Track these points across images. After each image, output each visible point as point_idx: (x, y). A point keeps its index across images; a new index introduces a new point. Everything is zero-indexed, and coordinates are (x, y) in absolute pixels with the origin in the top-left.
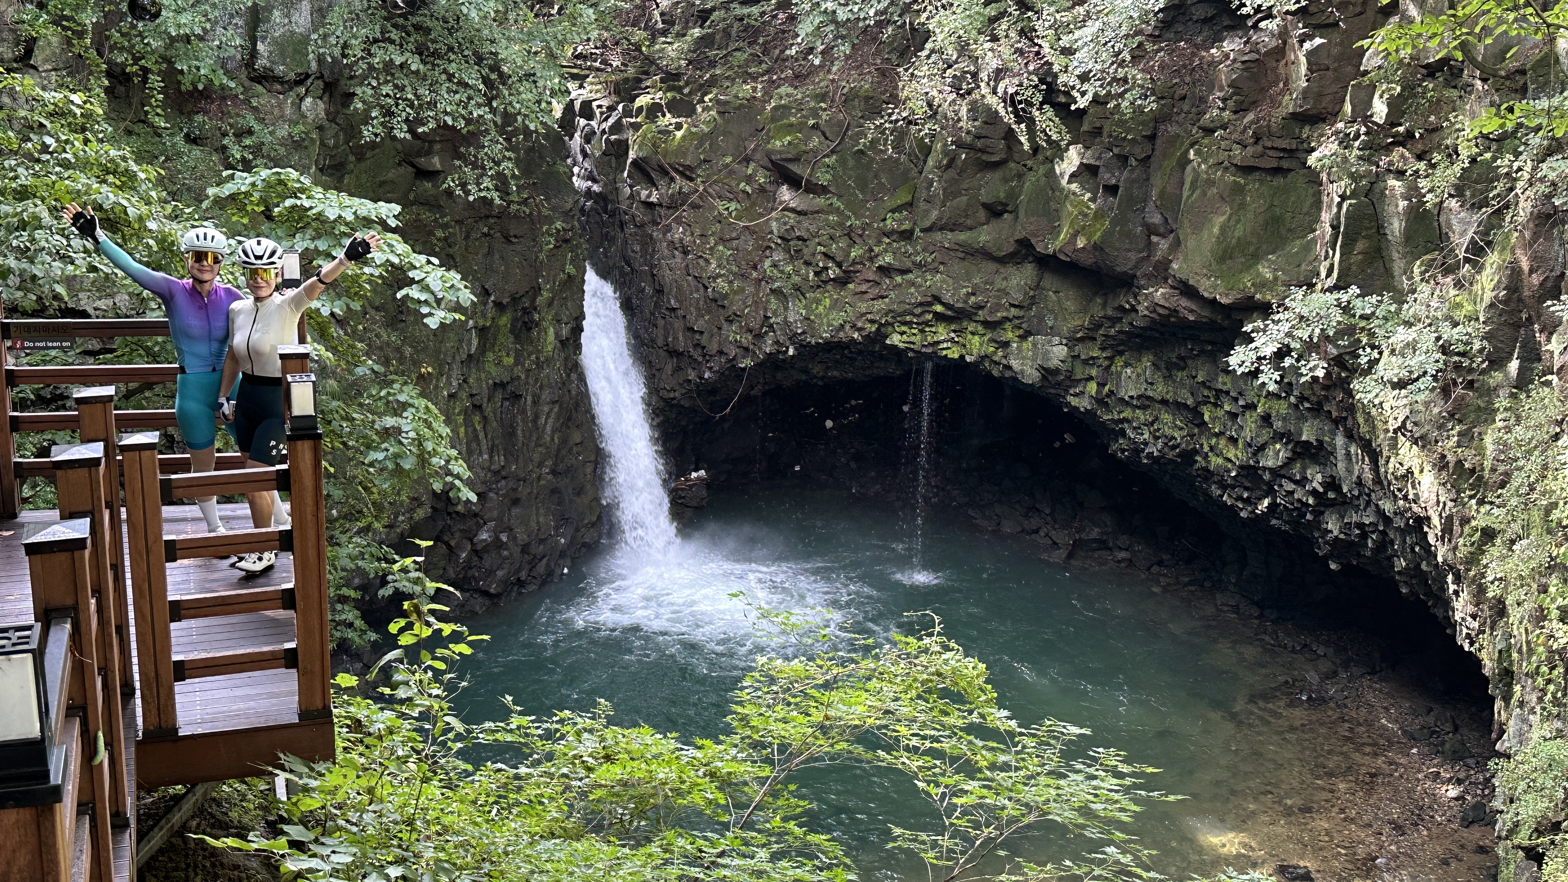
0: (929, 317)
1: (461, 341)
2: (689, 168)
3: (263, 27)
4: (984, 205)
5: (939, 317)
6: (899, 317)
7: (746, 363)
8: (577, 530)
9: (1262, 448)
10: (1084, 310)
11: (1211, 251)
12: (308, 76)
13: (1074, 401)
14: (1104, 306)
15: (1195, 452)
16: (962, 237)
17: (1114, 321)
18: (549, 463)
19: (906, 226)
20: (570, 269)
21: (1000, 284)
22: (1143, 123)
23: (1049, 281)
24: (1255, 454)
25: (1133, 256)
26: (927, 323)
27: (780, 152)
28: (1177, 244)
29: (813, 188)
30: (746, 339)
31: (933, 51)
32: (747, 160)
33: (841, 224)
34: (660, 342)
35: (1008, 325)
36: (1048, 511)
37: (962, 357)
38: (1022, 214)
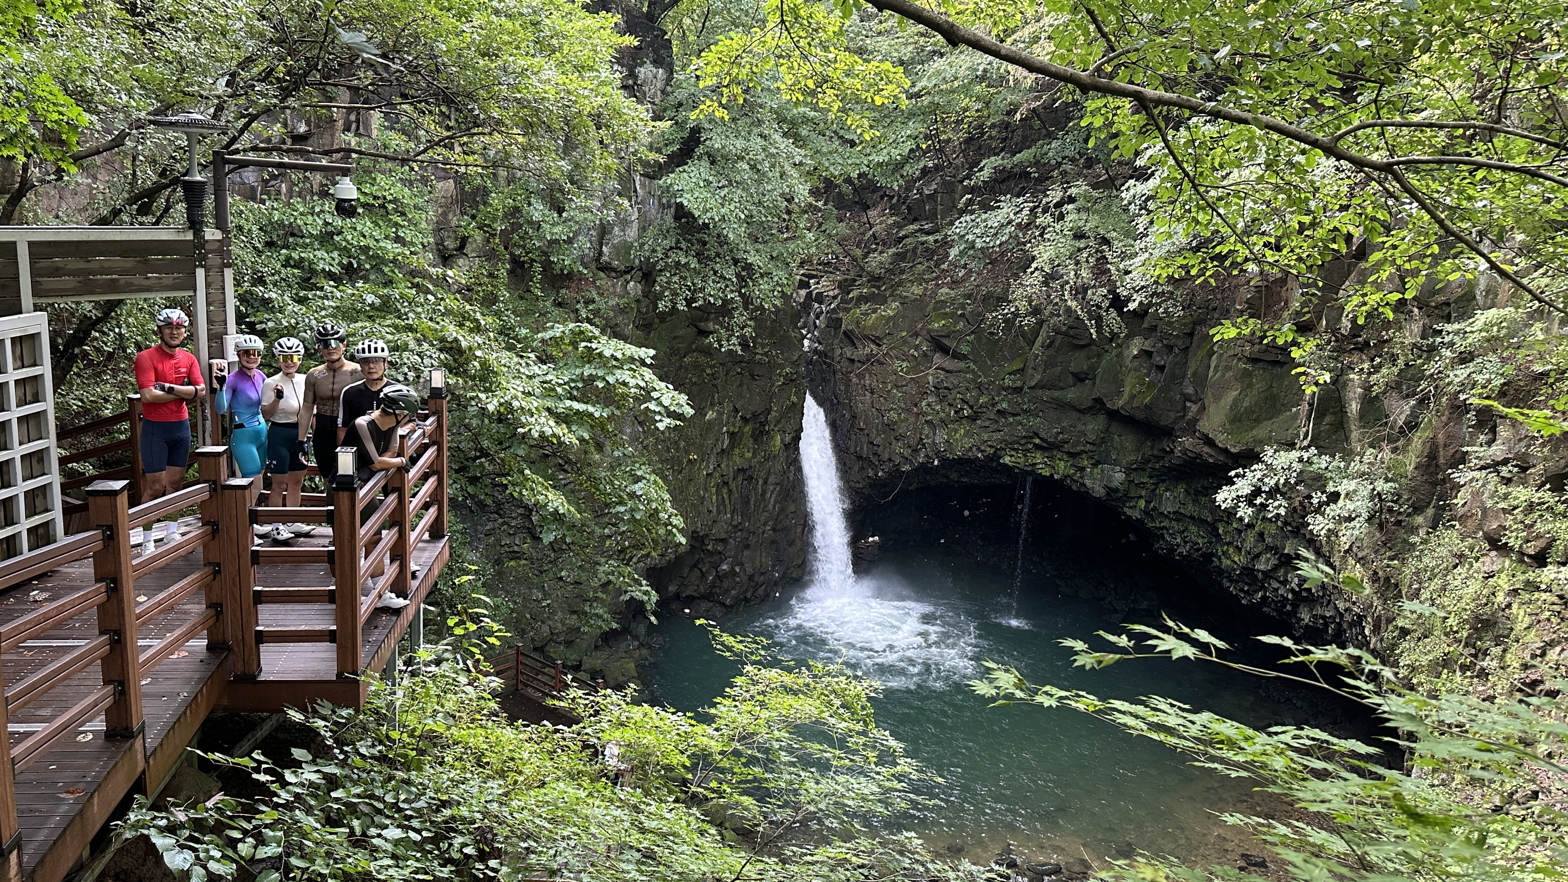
0: (1031, 446)
1: (717, 440)
2: (878, 338)
3: (607, 237)
4: (1072, 373)
5: (1037, 447)
6: (1011, 445)
7: (906, 468)
8: (788, 568)
9: (1258, 556)
10: (1138, 450)
11: (1226, 415)
12: (633, 268)
13: (1129, 512)
14: (1152, 448)
15: (1212, 555)
16: (1056, 394)
17: (1159, 458)
18: (771, 523)
19: (1019, 384)
20: (794, 399)
21: (1080, 427)
22: (1184, 324)
23: (1115, 427)
24: (1252, 560)
25: (1172, 415)
26: (1028, 451)
27: (937, 331)
28: (1203, 408)
29: (957, 356)
30: (907, 452)
31: (1036, 269)
32: (917, 335)
33: (975, 381)
34: (852, 450)
35: (1084, 456)
36: (1112, 586)
37: (1052, 475)
38: (1098, 381)
